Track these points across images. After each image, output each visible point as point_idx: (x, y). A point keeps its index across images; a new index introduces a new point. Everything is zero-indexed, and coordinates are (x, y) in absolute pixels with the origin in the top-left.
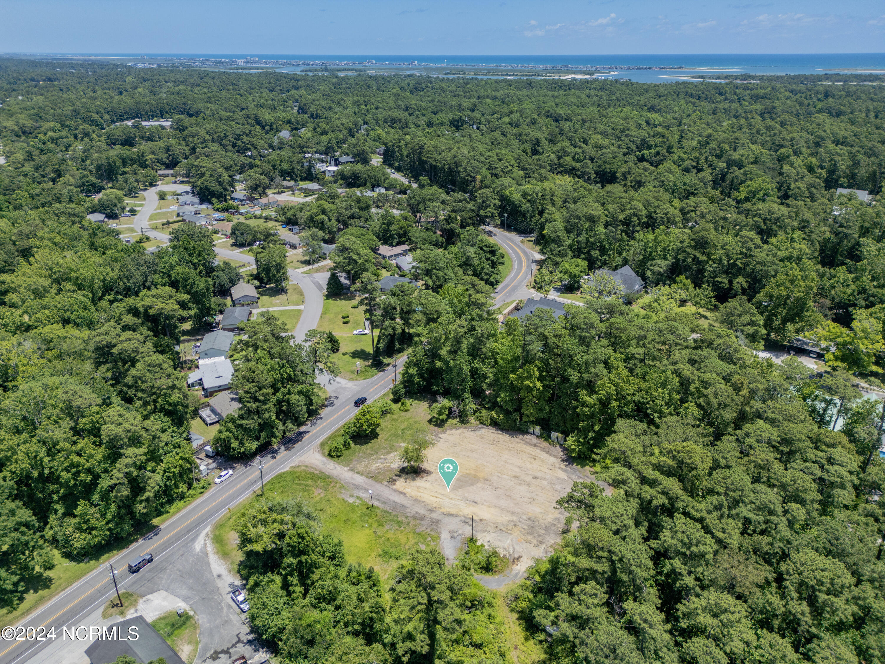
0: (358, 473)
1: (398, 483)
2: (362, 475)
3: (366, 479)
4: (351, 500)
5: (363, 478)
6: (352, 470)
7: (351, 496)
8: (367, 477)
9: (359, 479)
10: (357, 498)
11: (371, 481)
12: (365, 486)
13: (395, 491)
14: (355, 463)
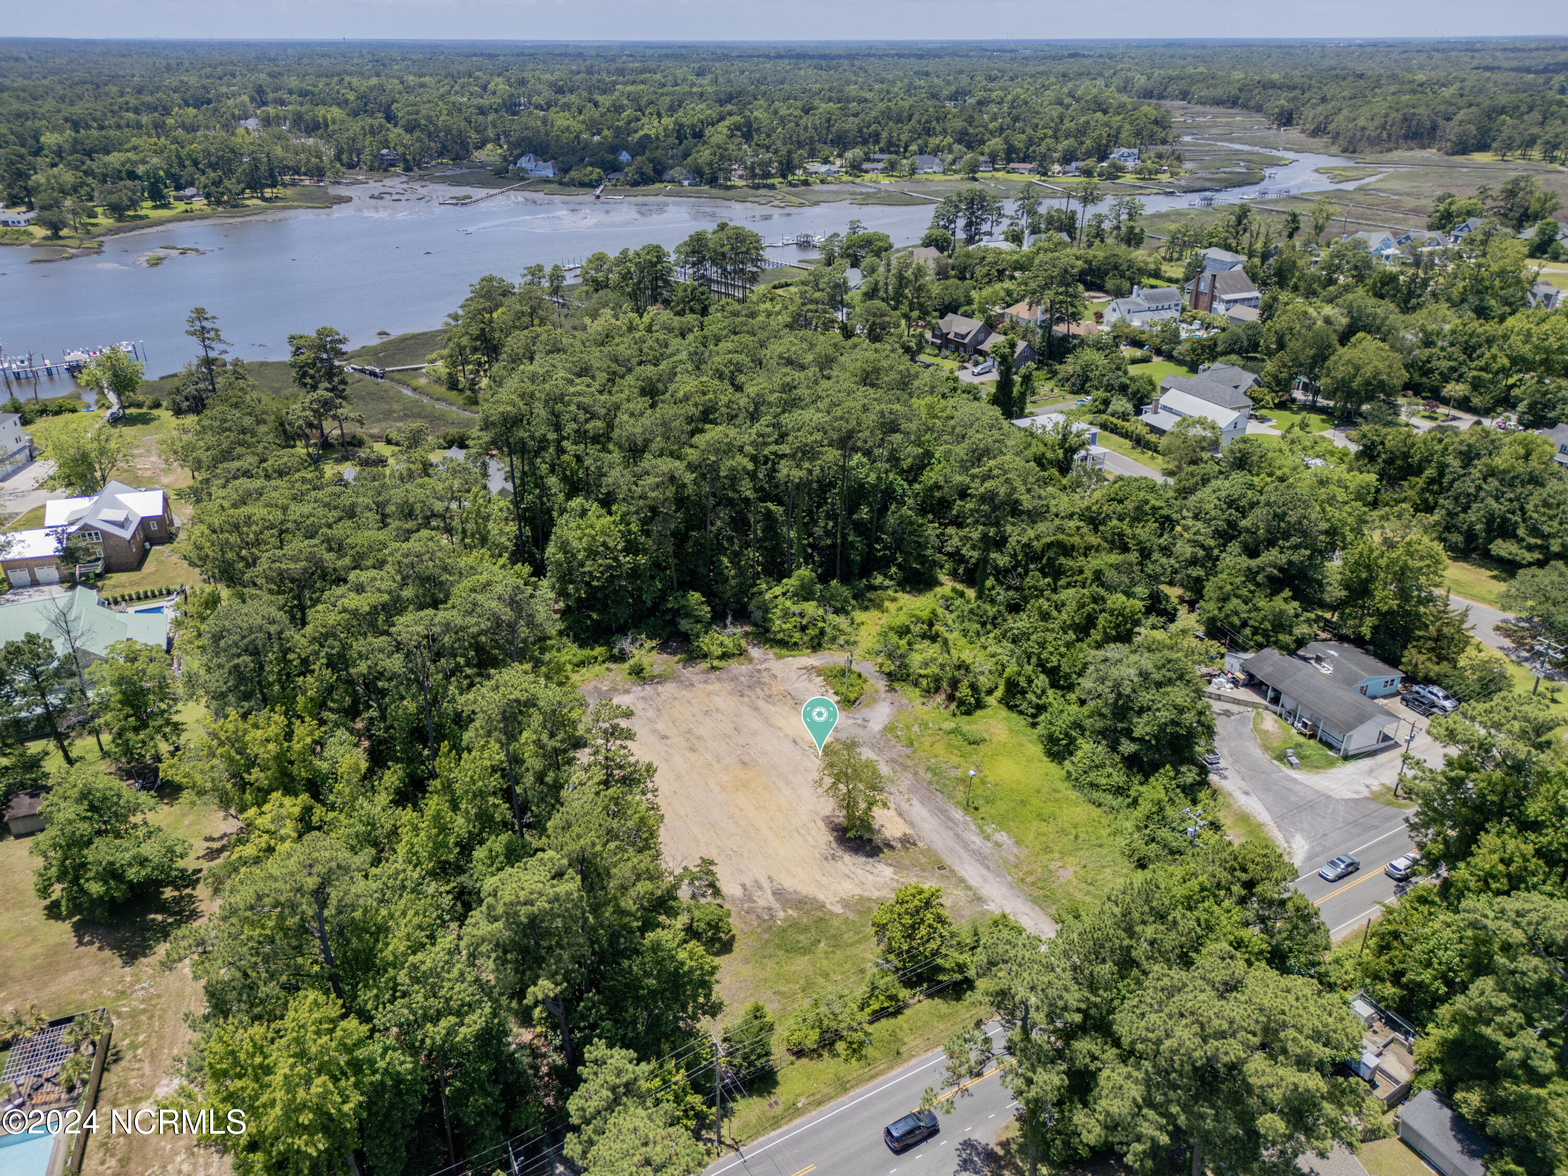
0: (969, 888)
1: (898, 834)
2: (962, 880)
3: (956, 868)
4: (1002, 837)
5: (962, 873)
6: (979, 899)
7: (998, 845)
8: (952, 871)
9: (971, 872)
10: (987, 838)
11: (948, 860)
12: (965, 856)
13: (912, 824)
14: (966, 913)
